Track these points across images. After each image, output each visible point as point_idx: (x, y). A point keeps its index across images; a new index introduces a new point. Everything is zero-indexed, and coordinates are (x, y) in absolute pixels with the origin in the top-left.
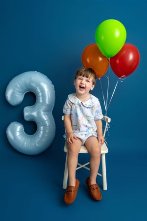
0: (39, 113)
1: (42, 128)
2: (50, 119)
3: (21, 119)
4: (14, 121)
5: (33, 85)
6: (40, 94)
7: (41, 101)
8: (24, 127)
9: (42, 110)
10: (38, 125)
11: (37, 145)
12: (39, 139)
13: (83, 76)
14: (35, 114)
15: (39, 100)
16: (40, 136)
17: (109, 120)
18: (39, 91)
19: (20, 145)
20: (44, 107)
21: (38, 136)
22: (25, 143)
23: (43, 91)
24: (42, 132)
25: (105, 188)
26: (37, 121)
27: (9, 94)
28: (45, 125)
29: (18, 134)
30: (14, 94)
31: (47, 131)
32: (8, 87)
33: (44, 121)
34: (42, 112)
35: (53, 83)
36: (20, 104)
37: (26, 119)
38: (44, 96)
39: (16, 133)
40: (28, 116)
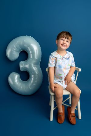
0: (30, 66)
1: (33, 76)
2: (38, 70)
3: (18, 70)
4: (13, 72)
5: (26, 46)
6: (31, 52)
7: (31, 57)
8: (20, 75)
9: (33, 63)
10: (30, 74)
11: (30, 88)
12: (31, 84)
13: (65, 38)
14: (27, 66)
15: (30, 56)
16: (32, 82)
17: (80, 70)
18: (30, 50)
19: (18, 89)
20: (34, 61)
21: (30, 82)
22: (22, 87)
23: (32, 50)
24: (33, 79)
25: (80, 118)
26: (29, 72)
27: (8, 53)
28: (35, 74)
29: (16, 81)
30: (12, 52)
31: (37, 78)
32: (7, 48)
33: (34, 71)
34: (33, 65)
35: (39, 44)
36: (17, 59)
37: (22, 70)
38: (33, 53)
39: (15, 79)
40: (22, 68)
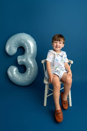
0: (27, 60)
1: (29, 69)
2: (34, 64)
3: (16, 64)
4: (12, 65)
5: (23, 42)
6: (27, 48)
7: (28, 52)
8: (18, 68)
9: (29, 57)
10: (27, 67)
11: (27, 79)
12: (28, 76)
14: (24, 60)
15: (27, 51)
16: (28, 74)
17: (72, 62)
18: (26, 45)
19: (16, 80)
20: (30, 56)
21: (27, 74)
22: (19, 79)
23: (29, 45)
24: (29, 71)
25: (71, 105)
26: (26, 65)
28: (31, 67)
29: (15, 73)
30: (11, 48)
31: (33, 71)
32: (7, 44)
33: (30, 65)
34: (29, 59)
35: (35, 40)
36: (15, 54)
37: (19, 64)
38: (30, 48)
39: (13, 72)
40: (20, 62)
